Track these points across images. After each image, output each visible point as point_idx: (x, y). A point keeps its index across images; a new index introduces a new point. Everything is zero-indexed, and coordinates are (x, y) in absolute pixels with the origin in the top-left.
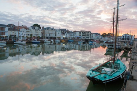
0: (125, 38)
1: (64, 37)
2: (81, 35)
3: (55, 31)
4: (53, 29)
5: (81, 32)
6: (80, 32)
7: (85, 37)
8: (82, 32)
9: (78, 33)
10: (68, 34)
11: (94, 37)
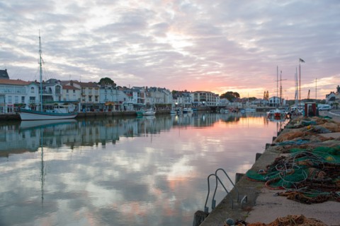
0: (273, 102)
1: (177, 103)
2: (199, 99)
3: (163, 94)
5: (199, 94)
6: (196, 94)
8: (201, 94)
9: (192, 95)
10: (181, 99)
11: (218, 103)
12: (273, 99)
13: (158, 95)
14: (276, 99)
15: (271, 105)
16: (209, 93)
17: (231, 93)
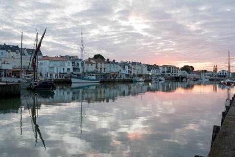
0: (222, 74)
1: (150, 74)
2: (166, 71)
3: (141, 67)
4: (139, 64)
5: (166, 67)
6: (164, 67)
7: (170, 73)
8: (167, 67)
9: (161, 68)
10: (153, 70)
11: (180, 74)
12: (222, 72)
13: (137, 67)
14: (224, 72)
15: (221, 76)
16: (173, 67)
17: (188, 66)
